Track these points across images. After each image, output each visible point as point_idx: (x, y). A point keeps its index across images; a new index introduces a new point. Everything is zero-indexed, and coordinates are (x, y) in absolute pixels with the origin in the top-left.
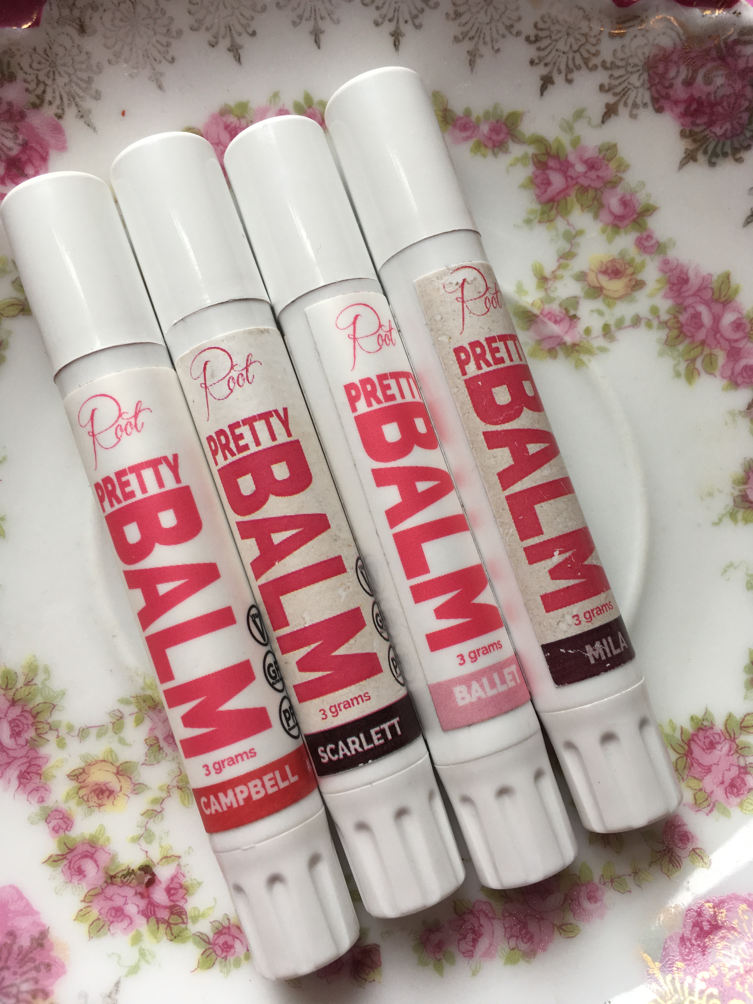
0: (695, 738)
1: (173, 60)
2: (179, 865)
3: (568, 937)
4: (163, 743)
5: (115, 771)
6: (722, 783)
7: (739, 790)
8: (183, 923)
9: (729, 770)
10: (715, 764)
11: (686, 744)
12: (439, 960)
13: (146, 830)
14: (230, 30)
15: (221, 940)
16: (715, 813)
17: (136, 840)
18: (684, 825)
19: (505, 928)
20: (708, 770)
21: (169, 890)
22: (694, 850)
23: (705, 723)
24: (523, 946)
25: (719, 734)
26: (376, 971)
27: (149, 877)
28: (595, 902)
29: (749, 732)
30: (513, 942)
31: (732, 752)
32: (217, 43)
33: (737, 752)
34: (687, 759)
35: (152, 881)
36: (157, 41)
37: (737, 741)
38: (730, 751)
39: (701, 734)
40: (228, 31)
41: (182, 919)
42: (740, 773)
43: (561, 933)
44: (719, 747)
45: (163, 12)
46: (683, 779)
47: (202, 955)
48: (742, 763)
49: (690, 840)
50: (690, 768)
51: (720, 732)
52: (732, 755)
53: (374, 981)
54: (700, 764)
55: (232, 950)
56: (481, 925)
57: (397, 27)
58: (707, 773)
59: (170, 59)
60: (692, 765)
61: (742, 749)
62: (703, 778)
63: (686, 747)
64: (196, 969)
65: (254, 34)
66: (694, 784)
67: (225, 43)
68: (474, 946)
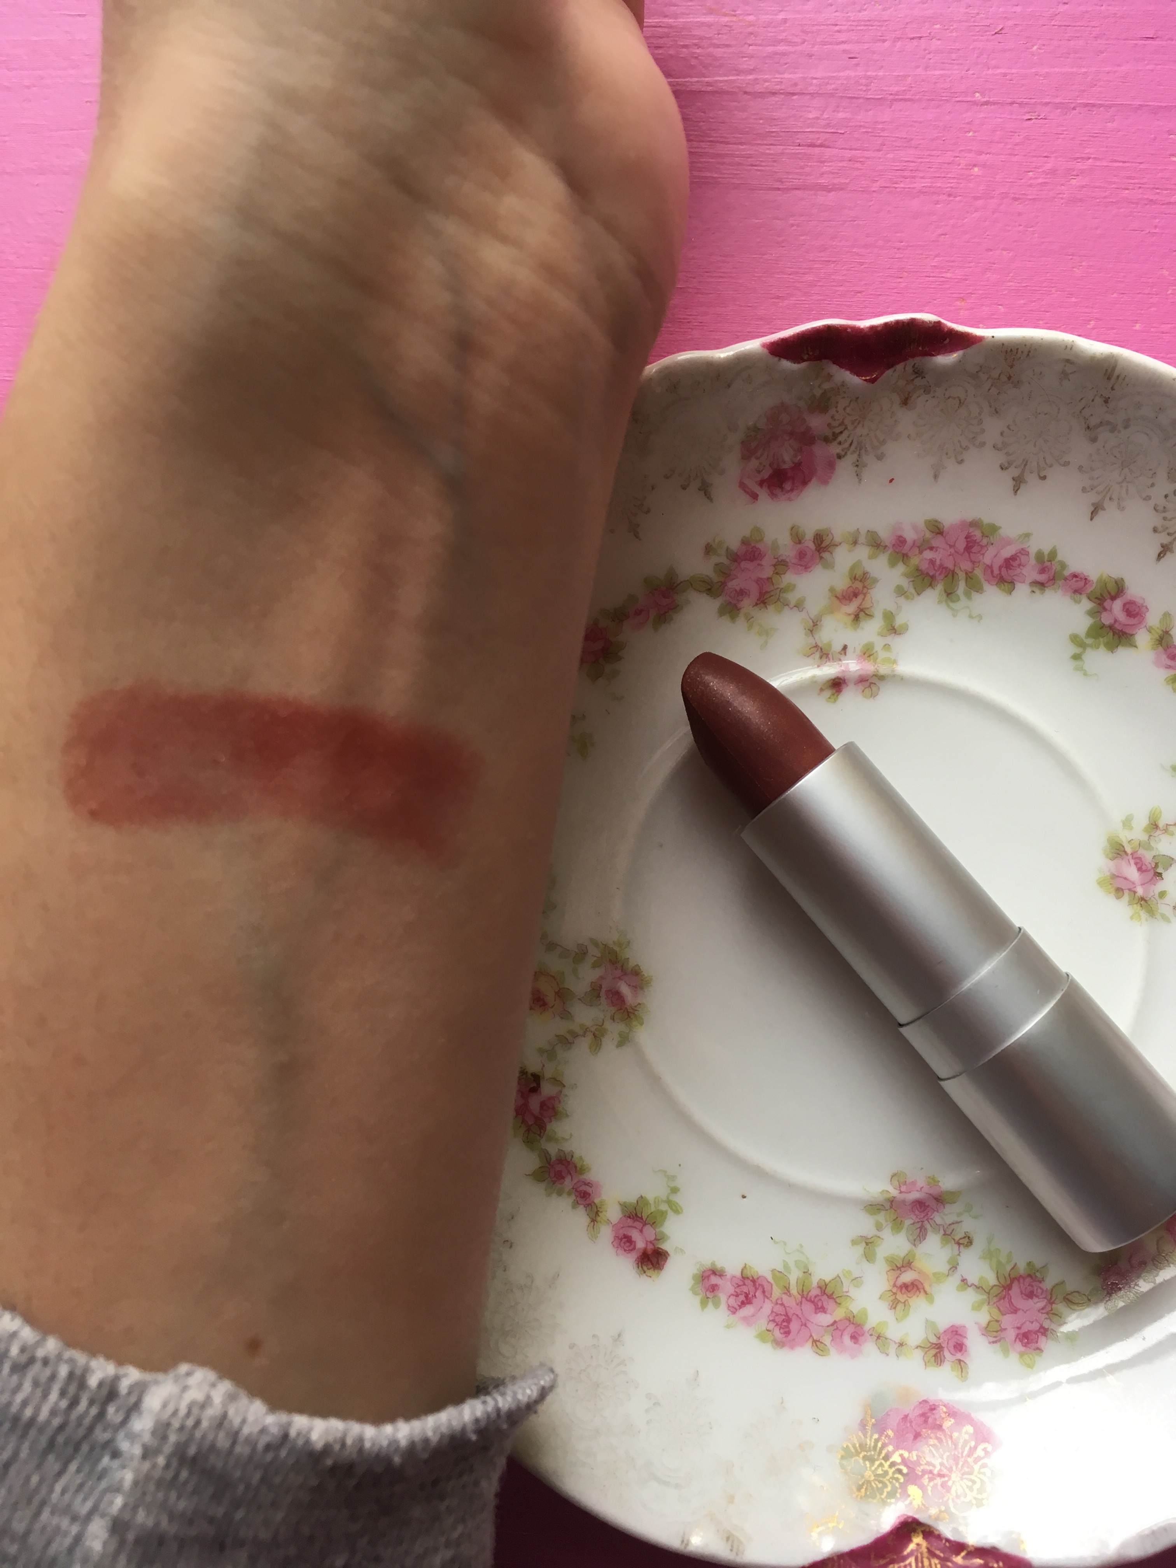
0: (1021, 1280)
2: (561, 1092)
3: (817, 1353)
4: (603, 993)
5: (557, 991)
6: (1019, 1328)
7: (1028, 1343)
8: (540, 1135)
9: (1032, 1322)
10: (1023, 1310)
11: (1010, 1278)
12: (708, 1298)
13: (553, 1049)
14: (1025, 465)
15: (559, 1168)
16: (997, 1346)
17: (541, 1051)
18: (965, 1337)
19: (772, 1312)
20: (1015, 1311)
21: (543, 1105)
22: (960, 1361)
23: (1038, 1274)
24: (777, 1333)
25: (1043, 1291)
26: (656, 1271)
27: (535, 1085)
28: (855, 1343)
30: (771, 1326)
31: (1044, 1311)
32: (1007, 468)
33: (1047, 1313)
34: (1003, 1291)
35: (535, 1090)
36: (959, 441)
37: (1054, 1306)
38: (1043, 1309)
39: (1028, 1280)
40: (1023, 466)
41: (541, 1132)
42: (1038, 1331)
43: (813, 1345)
44: (1036, 1300)
45: (980, 422)
46: (989, 1303)
47: (540, 1168)
48: (1046, 1324)
49: (962, 1352)
50: (1000, 1299)
51: (1045, 1289)
52: (1042, 1313)
53: (650, 1277)
54: (1010, 1302)
55: (562, 1180)
56: (755, 1296)
57: (1171, 543)
58: (1012, 1313)
59: (959, 460)
60: (1004, 1298)
61: (1053, 1314)
62: (1005, 1315)
63: (1009, 1282)
64: (529, 1175)
66: (995, 1311)
68: (740, 1307)
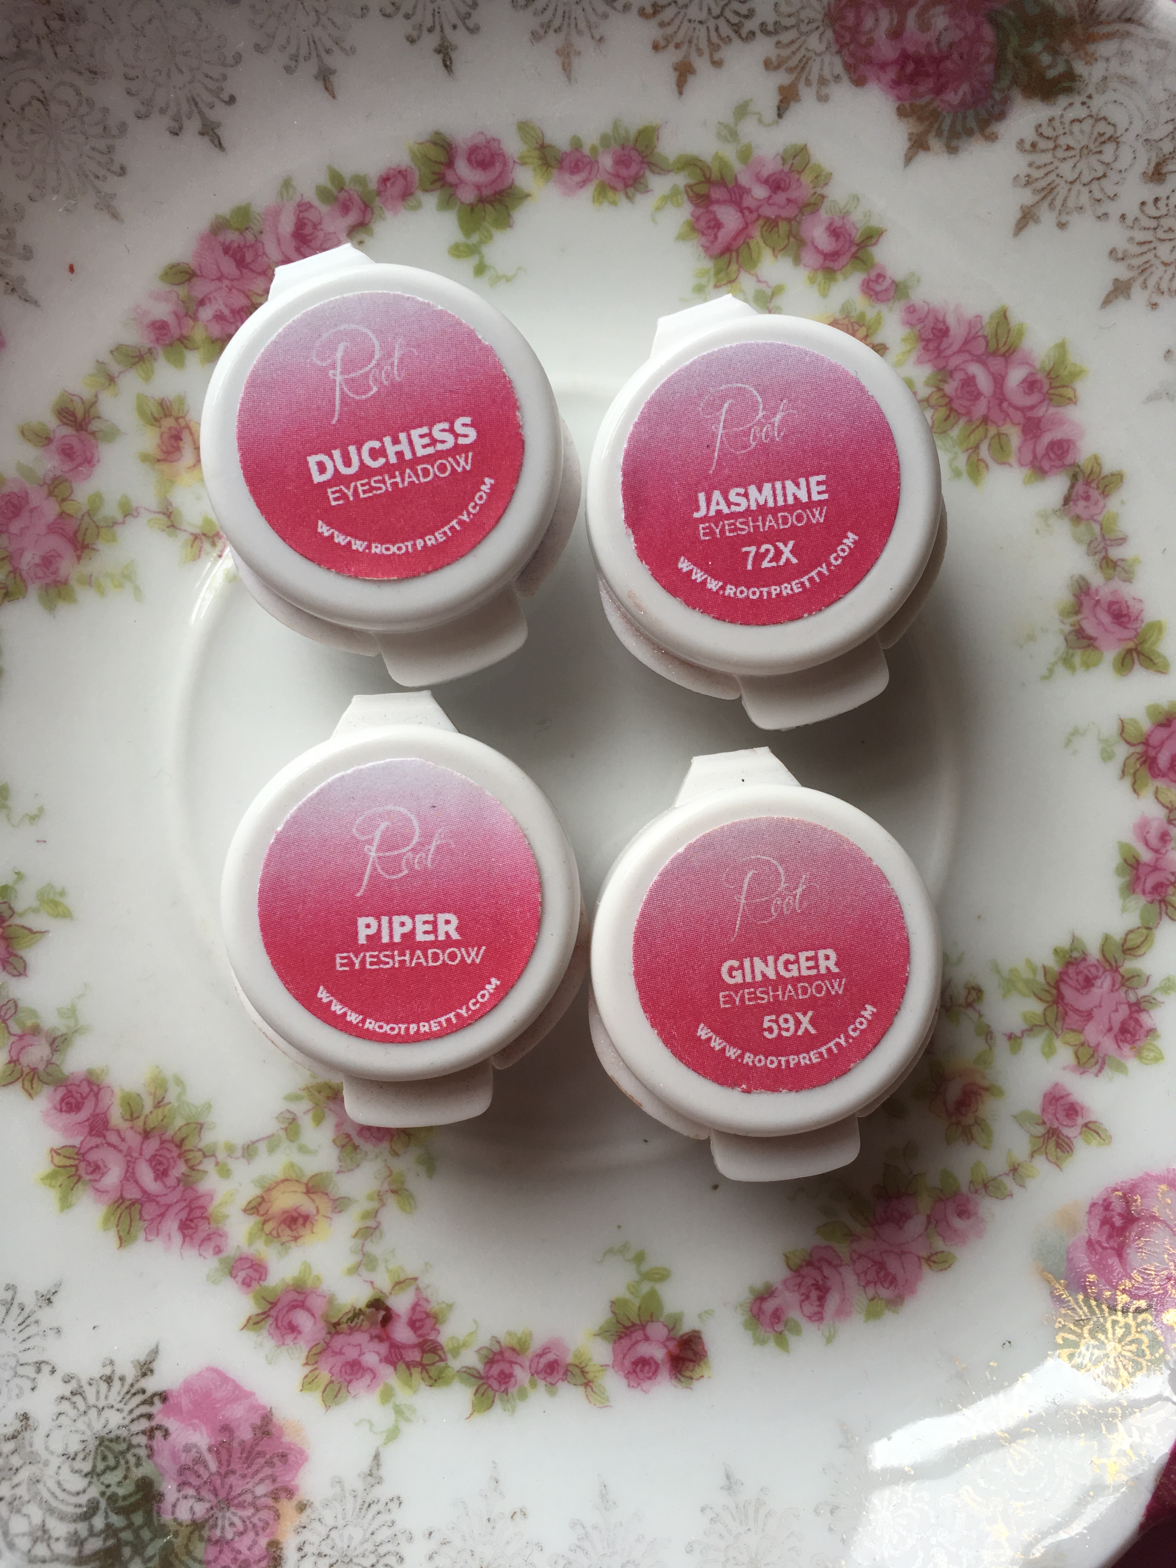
0: (1065, 978)
1: (123, 171)
2: (418, 1289)
3: (941, 1270)
4: (357, 1140)
5: (304, 1190)
6: (1110, 1029)
7: (1133, 1036)
8: (441, 1360)
9: (1117, 1010)
10: (1096, 1007)
11: (1053, 987)
12: (781, 1333)
13: (364, 1254)
14: (196, 104)
15: (495, 1370)
16: (1107, 1071)
17: (354, 1270)
18: (1068, 1095)
19: (858, 1275)
20: (1088, 1016)
21: (414, 1324)
22: (1086, 1125)
23: (1075, 954)
24: (884, 1293)
25: (1095, 966)
26: (702, 1364)
27: (382, 1313)
28: (968, 1218)
29: (1135, 956)
30: (871, 1291)
31: (1117, 987)
32: (181, 128)
33: (1123, 985)
34: (1058, 1007)
35: (388, 1318)
36: (93, 149)
37: (1121, 970)
38: (1113, 985)
39: (1071, 970)
40: (195, 109)
41: (440, 1356)
42: (1131, 1012)
43: (930, 1266)
44: (1098, 982)
45: (90, 103)
46: (1057, 1034)
47: (475, 1394)
48: (1132, 998)
49: (1080, 1114)
50: (1064, 1019)
51: (1096, 963)
52: (1117, 990)
53: (702, 1377)
54: (1077, 1011)
55: (513, 1380)
56: (825, 1277)
57: (443, 38)
58: (1088, 1021)
59: (118, 170)
60: (1066, 1013)
61: (1129, 979)
62: (1083, 1029)
63: (1054, 992)
64: (471, 1414)
65: (232, 100)
66: (1072, 1037)
67: (193, 126)
68: (821, 1306)
